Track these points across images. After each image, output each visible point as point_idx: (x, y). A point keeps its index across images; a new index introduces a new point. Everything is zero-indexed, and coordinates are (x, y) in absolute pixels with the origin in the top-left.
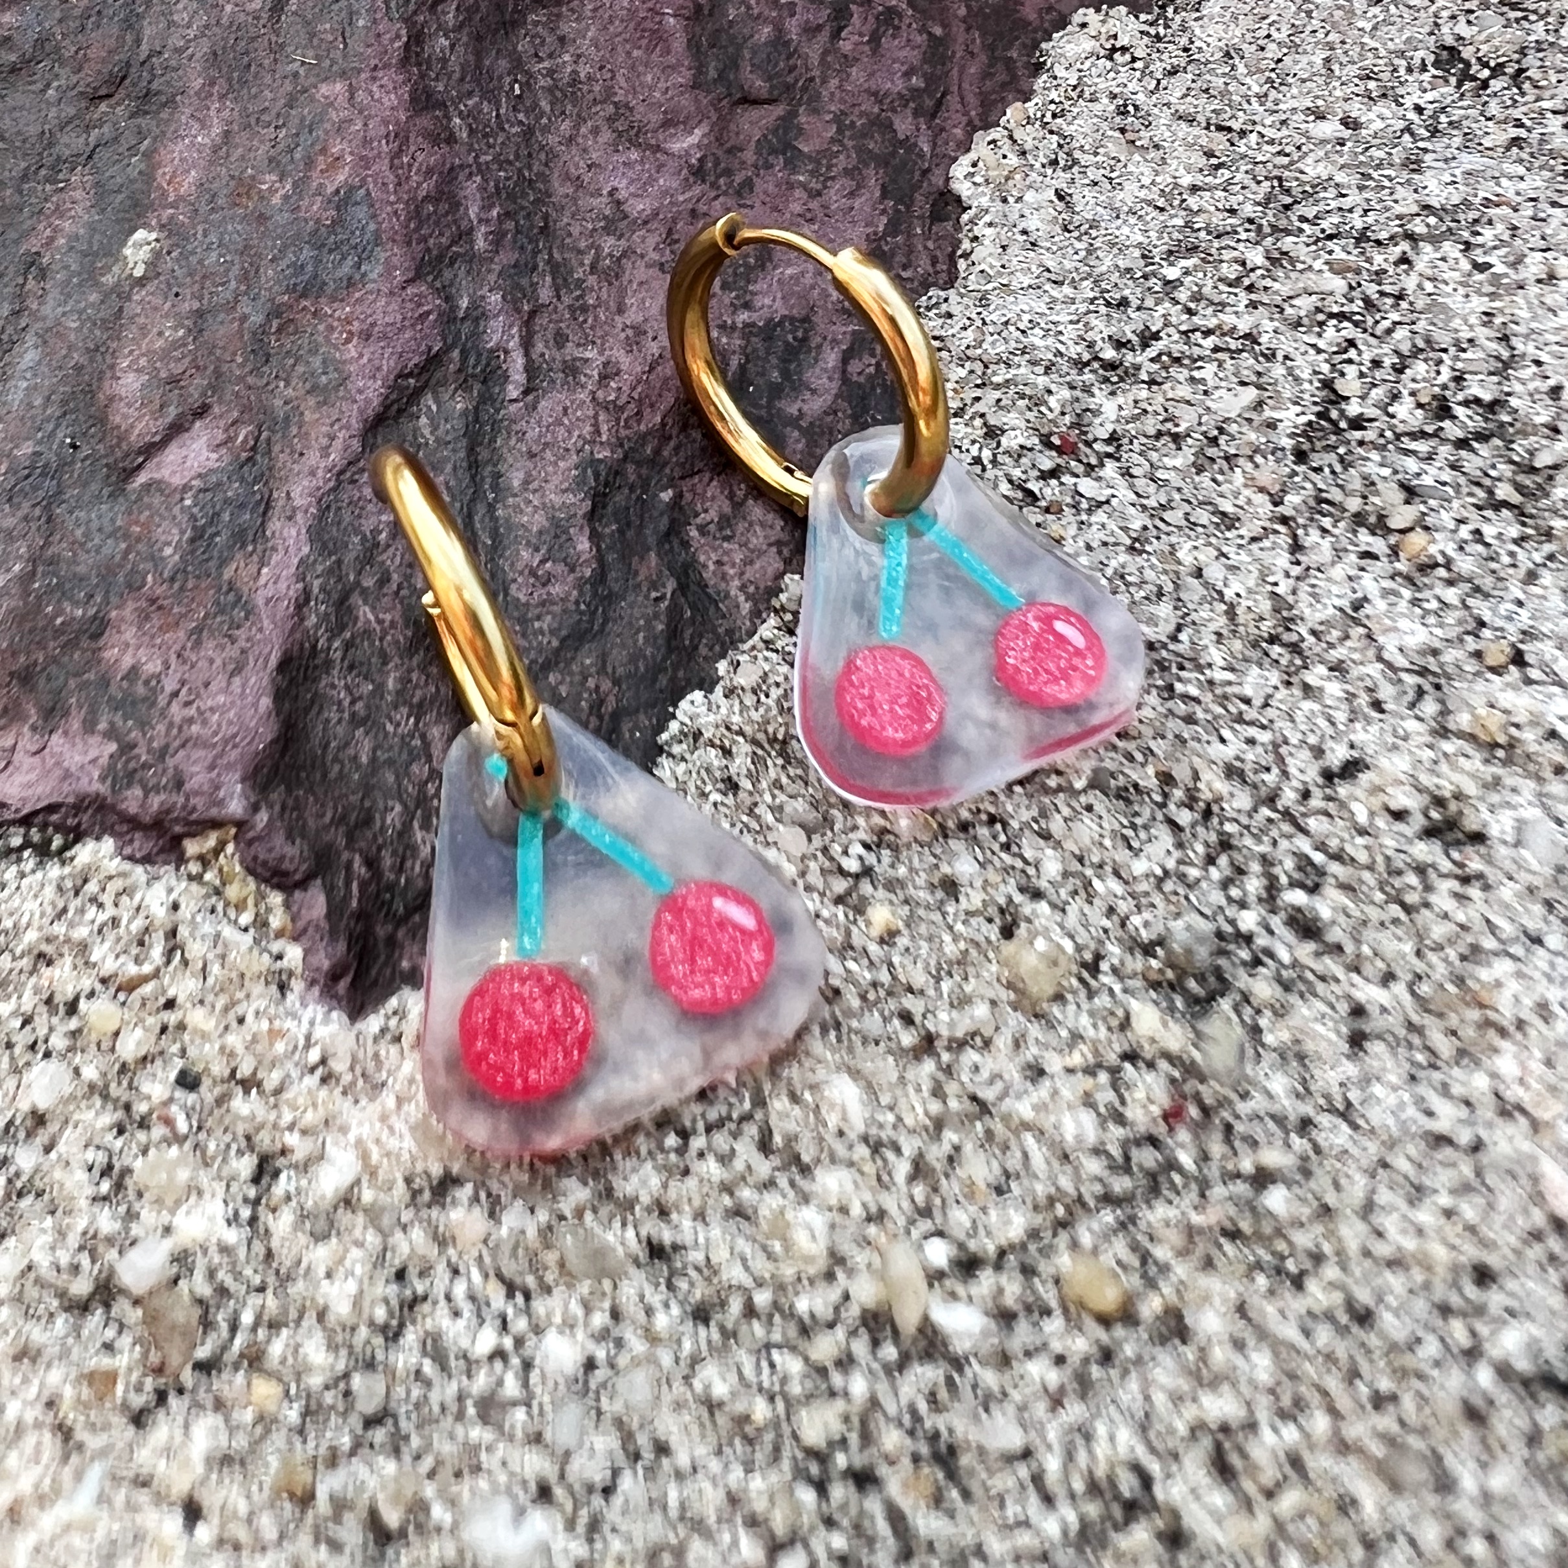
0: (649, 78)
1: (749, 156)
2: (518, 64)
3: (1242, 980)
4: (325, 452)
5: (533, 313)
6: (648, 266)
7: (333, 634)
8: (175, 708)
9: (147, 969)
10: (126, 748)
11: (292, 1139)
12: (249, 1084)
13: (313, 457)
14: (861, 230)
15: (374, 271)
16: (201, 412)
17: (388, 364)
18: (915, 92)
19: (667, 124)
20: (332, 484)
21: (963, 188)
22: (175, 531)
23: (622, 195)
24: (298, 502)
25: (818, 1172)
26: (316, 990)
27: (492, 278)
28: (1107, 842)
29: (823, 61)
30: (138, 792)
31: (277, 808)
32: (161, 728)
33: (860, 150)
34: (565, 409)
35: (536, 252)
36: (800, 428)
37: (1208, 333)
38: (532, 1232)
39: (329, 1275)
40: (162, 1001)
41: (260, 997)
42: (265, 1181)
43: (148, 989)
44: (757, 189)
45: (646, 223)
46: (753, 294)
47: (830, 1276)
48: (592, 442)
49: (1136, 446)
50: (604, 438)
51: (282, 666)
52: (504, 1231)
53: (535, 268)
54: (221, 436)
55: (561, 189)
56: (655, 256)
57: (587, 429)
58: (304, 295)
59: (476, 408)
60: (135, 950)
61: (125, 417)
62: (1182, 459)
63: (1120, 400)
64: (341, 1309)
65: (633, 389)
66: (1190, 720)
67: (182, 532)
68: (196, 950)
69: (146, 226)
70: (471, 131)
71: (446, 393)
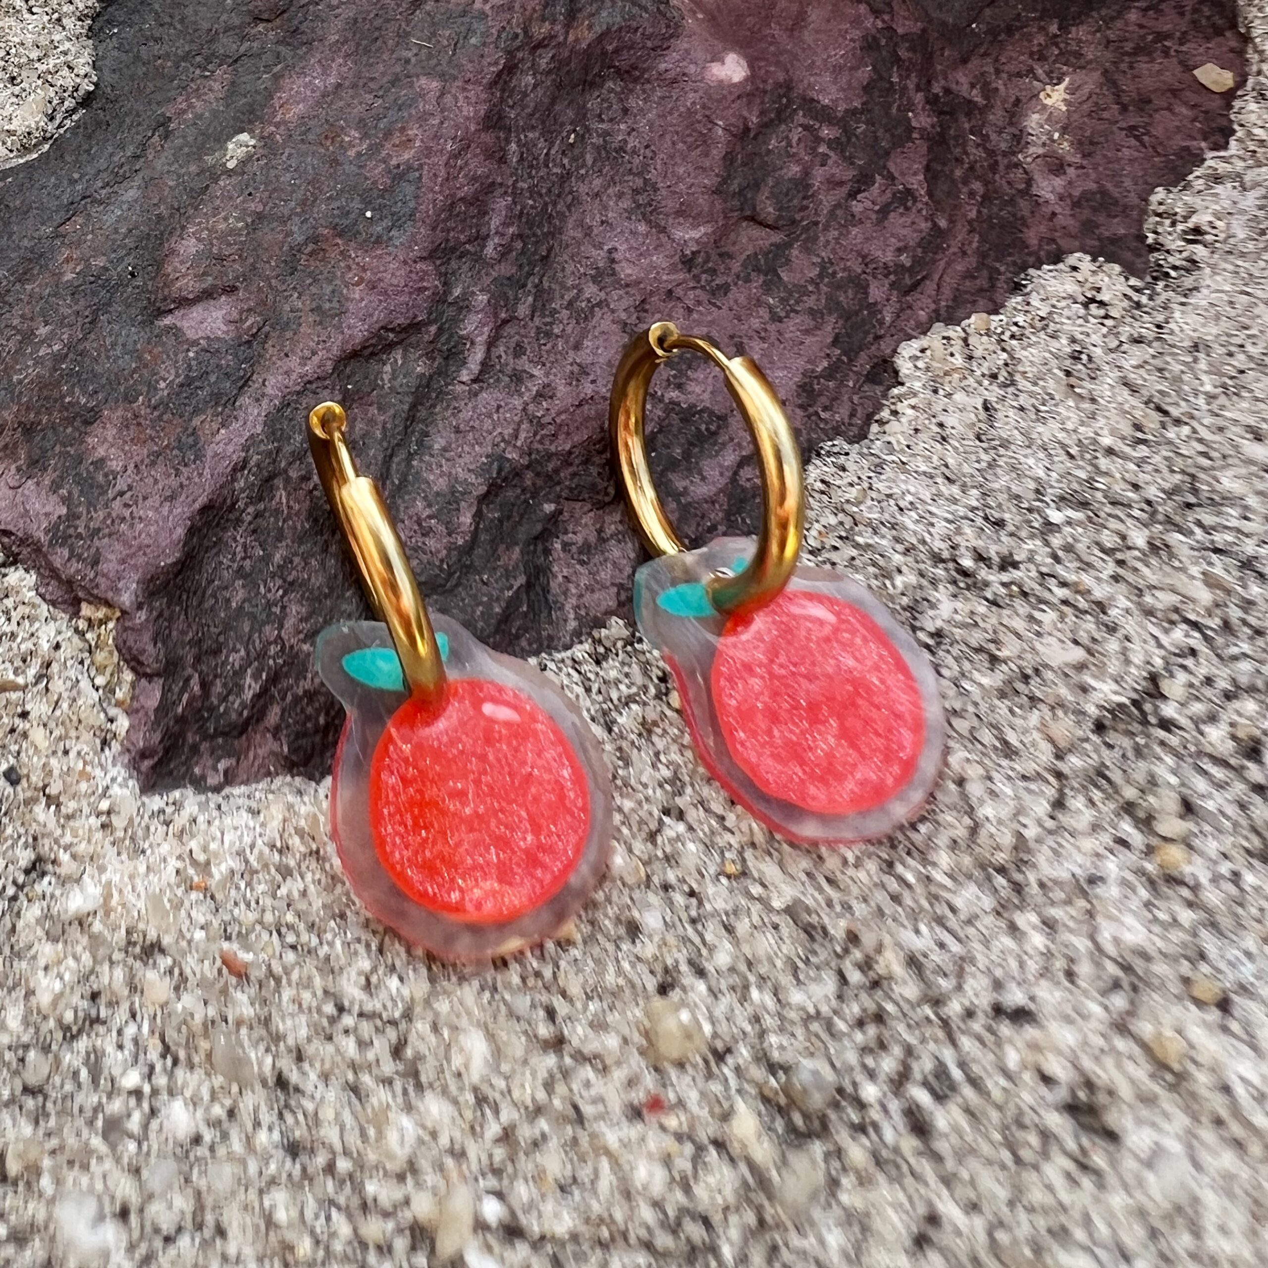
0: (681, 170)
1: (736, 266)
2: (582, 116)
3: (843, 1136)
4: (304, 360)
5: (505, 322)
6: (613, 322)
7: (251, 501)
8: (117, 504)
9: (20, 680)
10: (72, 516)
11: (64, 857)
12: (52, 801)
13: (293, 362)
14: (801, 363)
15: (399, 237)
16: (231, 290)
17: (380, 316)
18: (900, 268)
19: (679, 213)
20: (298, 388)
21: (904, 366)
22: (173, 371)
23: (617, 256)
24: (269, 390)
25: (429, 1095)
26: (126, 758)
27: (487, 281)
28: (779, 963)
29: (832, 213)
30: (66, 553)
31: (155, 614)
32: (101, 514)
33: (830, 298)
34: (499, 407)
35: (530, 274)
36: (679, 502)
37: (1064, 584)
38: (198, 1018)
39: (46, 968)
40: (19, 710)
41: (85, 744)
42: (34, 875)
43: (14, 696)
44: (730, 295)
45: (627, 285)
46: (688, 379)
47: (401, 1178)
48: (508, 443)
49: (955, 651)
50: (519, 444)
51: (204, 509)
52: (179, 1007)
53: (524, 286)
54: (235, 315)
55: (571, 232)
56: (623, 316)
57: (508, 431)
58: (340, 235)
59: (431, 376)
60: (18, 663)
61: (175, 270)
62: (991, 679)
63: (959, 605)
64: (44, 999)
65: (559, 414)
66: (896, 899)
67: (177, 376)
68: (58, 686)
69: (251, 132)
70: (521, 159)
71: (414, 354)
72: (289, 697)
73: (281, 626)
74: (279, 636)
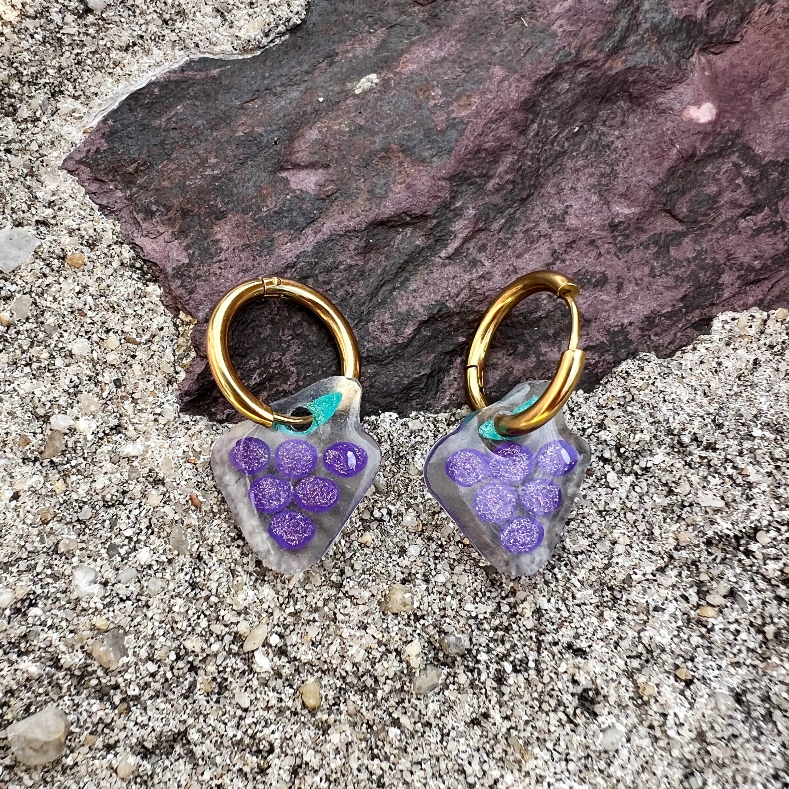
1: (644, 237)
3: (460, 670)
5: (481, 230)
6: (549, 249)
8: (215, 266)
9: (138, 340)
10: (190, 265)
12: (134, 401)
13: (345, 218)
14: (654, 305)
15: (436, 163)
16: (326, 167)
17: (405, 205)
18: (751, 268)
19: (623, 196)
20: (341, 233)
21: (716, 325)
22: (274, 204)
23: (570, 211)
24: (324, 229)
25: (266, 586)
26: (178, 393)
27: (480, 203)
29: (725, 222)
33: (693, 272)
34: (455, 276)
35: (510, 206)
37: (735, 468)
40: (132, 354)
41: (159, 380)
42: (114, 431)
43: (132, 346)
44: (630, 253)
45: (568, 230)
47: (239, 614)
48: (451, 297)
49: (650, 481)
50: (457, 300)
52: (162, 510)
53: (502, 212)
54: (322, 182)
55: (549, 189)
56: (557, 247)
57: (454, 291)
58: (403, 152)
59: (423, 248)
60: (140, 331)
61: (299, 146)
62: (663, 501)
63: (667, 459)
65: (489, 290)
66: (547, 583)
67: (275, 206)
69: (379, 74)
70: (537, 135)
71: (418, 233)
72: (274, 390)
73: (283, 355)
74: (280, 359)
